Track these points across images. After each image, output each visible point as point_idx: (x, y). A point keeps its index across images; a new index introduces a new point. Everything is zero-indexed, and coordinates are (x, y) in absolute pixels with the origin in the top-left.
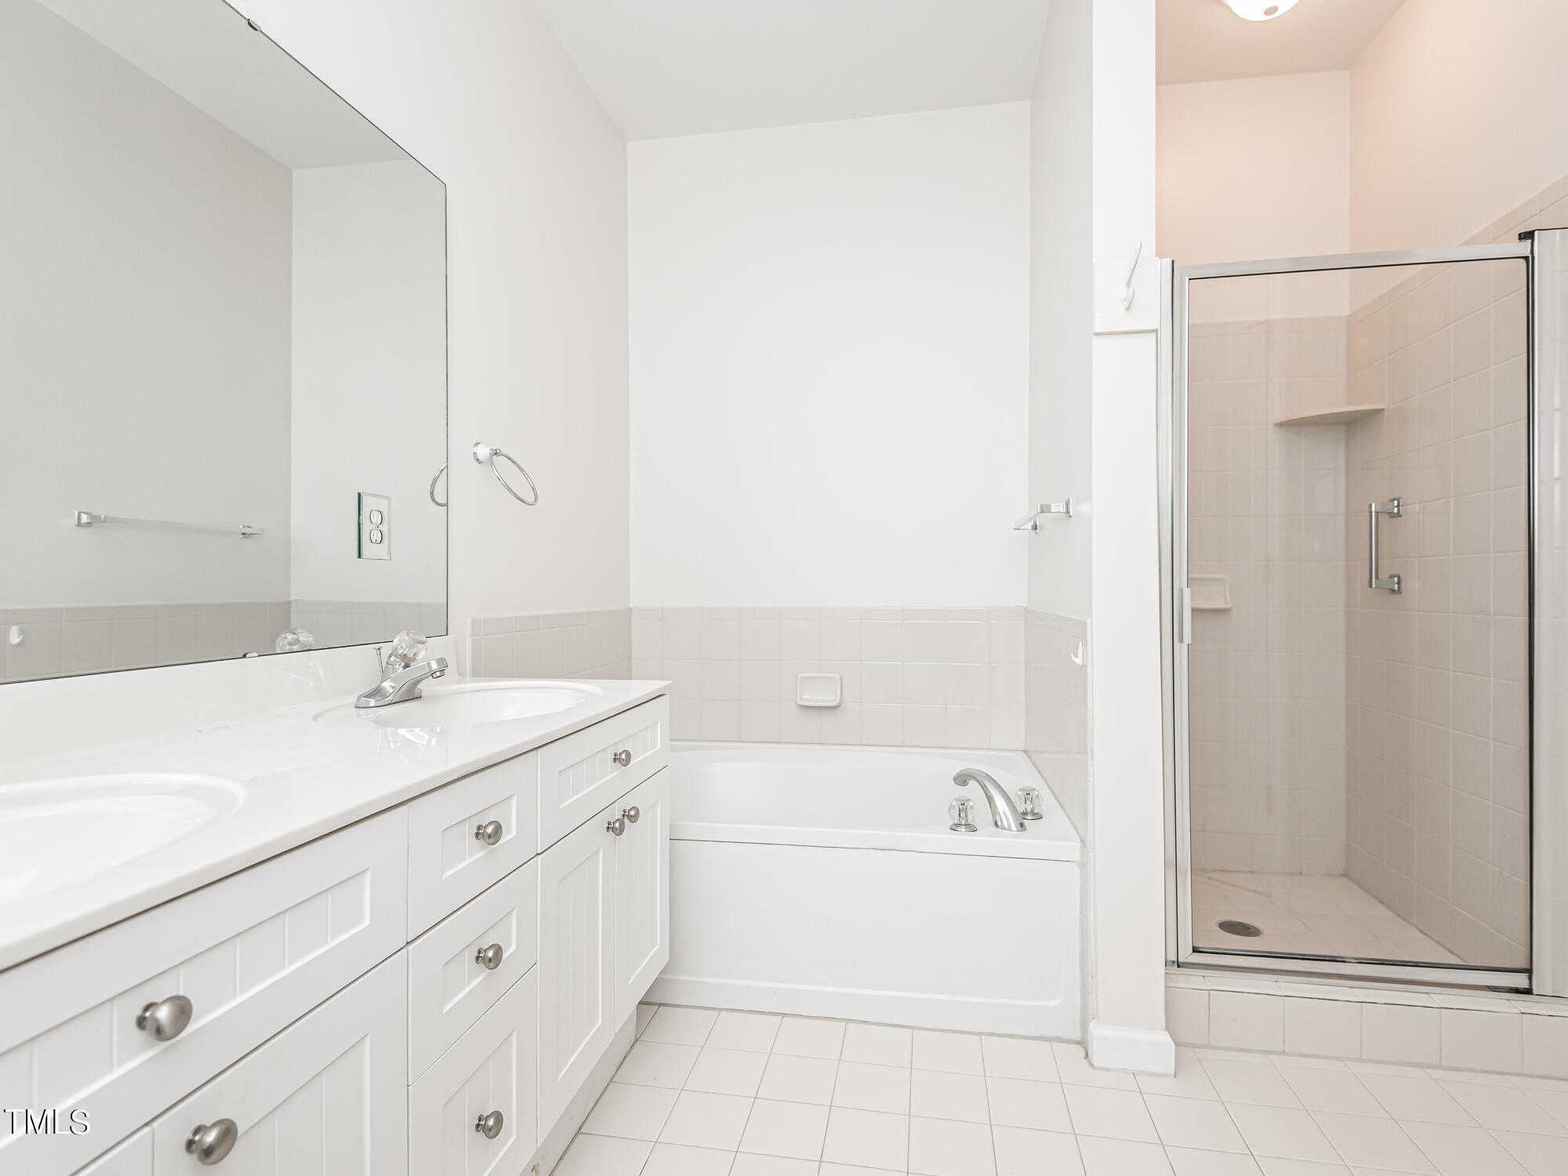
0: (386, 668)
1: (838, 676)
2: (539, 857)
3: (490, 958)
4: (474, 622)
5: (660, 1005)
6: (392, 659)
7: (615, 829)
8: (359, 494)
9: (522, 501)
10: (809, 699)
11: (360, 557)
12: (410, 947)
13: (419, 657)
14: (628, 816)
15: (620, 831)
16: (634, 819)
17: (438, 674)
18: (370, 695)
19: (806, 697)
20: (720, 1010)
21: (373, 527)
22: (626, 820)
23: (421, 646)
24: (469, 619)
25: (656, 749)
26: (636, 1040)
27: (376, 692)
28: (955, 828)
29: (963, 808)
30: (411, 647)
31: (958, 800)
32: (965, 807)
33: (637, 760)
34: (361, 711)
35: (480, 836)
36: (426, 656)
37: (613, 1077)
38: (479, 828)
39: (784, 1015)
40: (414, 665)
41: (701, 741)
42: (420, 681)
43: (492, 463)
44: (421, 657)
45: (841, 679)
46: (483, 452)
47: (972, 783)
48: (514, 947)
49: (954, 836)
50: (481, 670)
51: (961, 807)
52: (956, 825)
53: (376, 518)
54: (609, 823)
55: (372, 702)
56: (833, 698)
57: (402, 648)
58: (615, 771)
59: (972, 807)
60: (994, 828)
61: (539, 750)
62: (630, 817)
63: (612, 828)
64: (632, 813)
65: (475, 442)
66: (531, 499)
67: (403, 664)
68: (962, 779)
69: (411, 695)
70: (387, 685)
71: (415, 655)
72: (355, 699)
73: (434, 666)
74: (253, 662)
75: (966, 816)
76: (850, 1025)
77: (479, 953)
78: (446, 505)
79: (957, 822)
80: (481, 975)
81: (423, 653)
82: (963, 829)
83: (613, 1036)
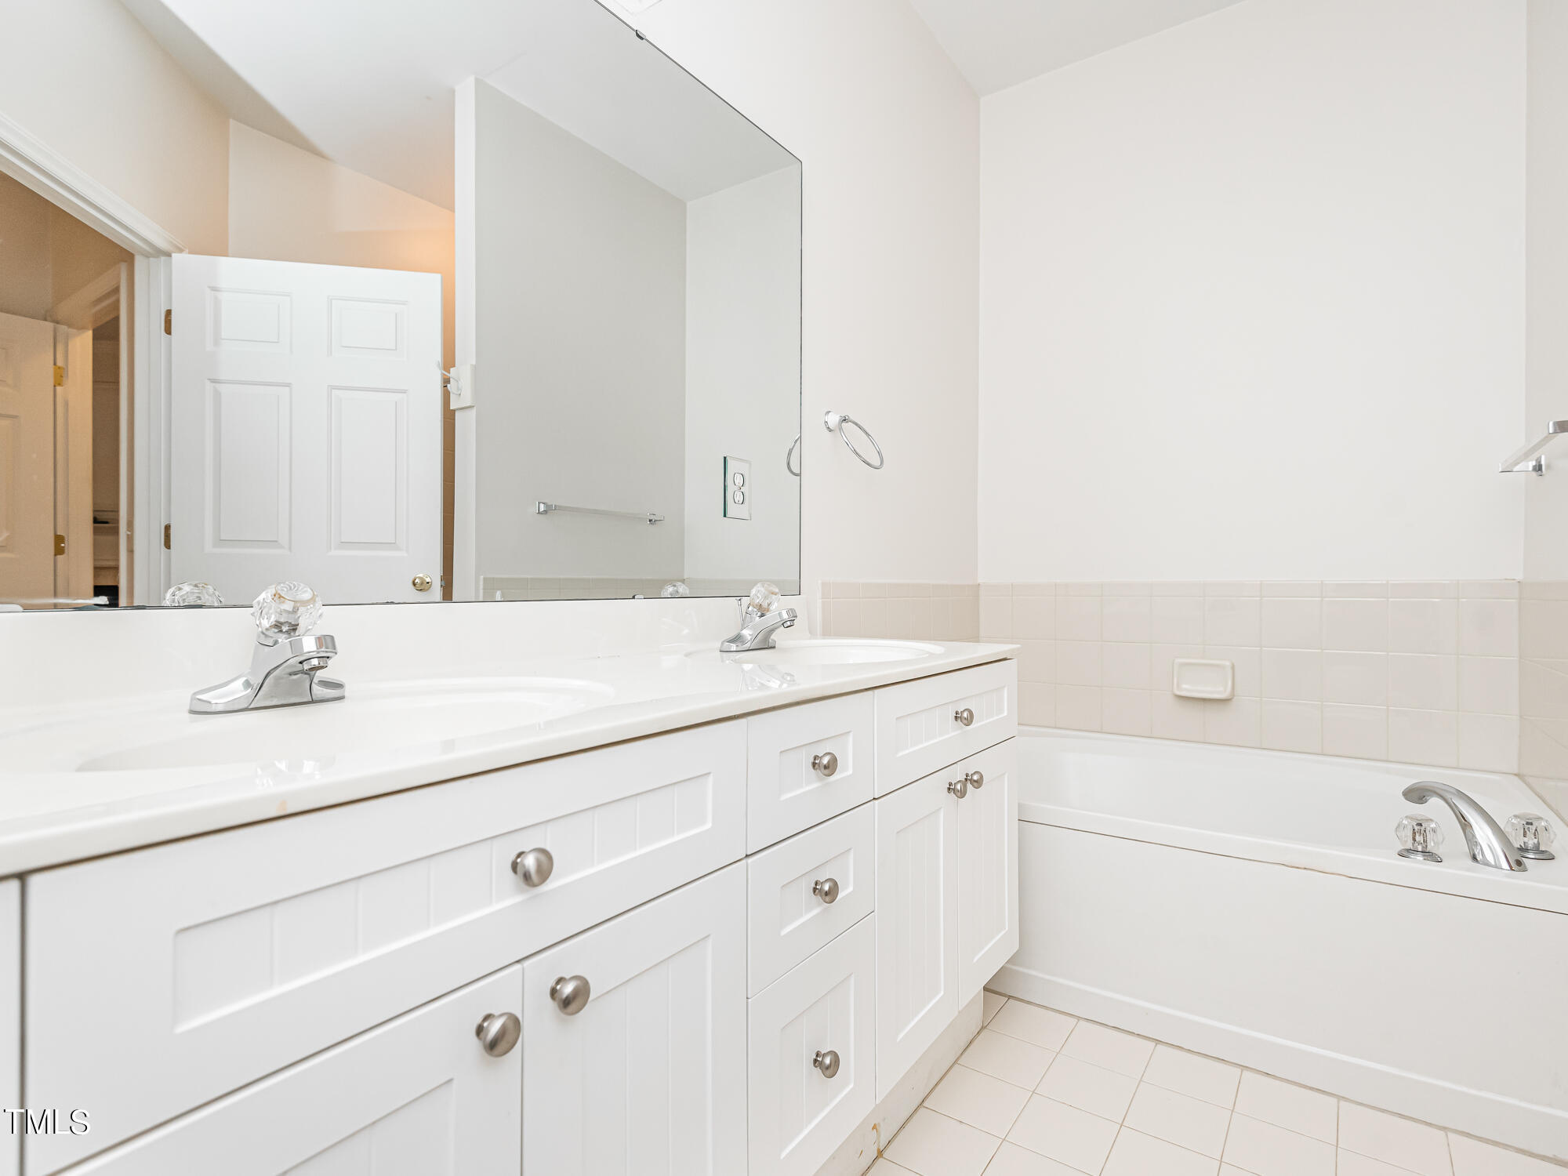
0: (746, 617)
1: (1228, 663)
2: (876, 802)
3: (827, 893)
4: (824, 584)
5: (1010, 997)
6: (750, 609)
7: (956, 790)
8: (725, 458)
9: (868, 464)
10: (1188, 689)
11: (725, 516)
12: (750, 860)
13: (773, 607)
14: (970, 780)
15: (962, 794)
16: (978, 783)
17: (789, 623)
18: (732, 641)
19: (1184, 686)
20: (1079, 1018)
21: (736, 488)
22: (969, 785)
23: (774, 597)
24: (820, 582)
25: (1001, 716)
26: (983, 1028)
27: (737, 639)
28: (1405, 854)
29: (1419, 828)
30: (766, 598)
31: (1411, 818)
32: (1423, 828)
33: (979, 724)
34: (725, 654)
35: (817, 766)
36: (779, 607)
37: (958, 1059)
38: (816, 758)
39: (1158, 1042)
40: (768, 615)
41: (1056, 728)
42: (772, 630)
43: (841, 429)
44: (774, 607)
45: (1233, 667)
46: (833, 419)
47: (1434, 801)
48: (851, 889)
49: (1403, 862)
50: (829, 630)
51: (1416, 828)
52: (1408, 850)
53: (739, 480)
54: (950, 784)
55: (734, 647)
56: (1221, 689)
57: (758, 598)
58: (955, 730)
59: (1434, 831)
60: (1470, 862)
61: (876, 691)
62: (973, 782)
63: (954, 789)
64: (975, 777)
65: (826, 411)
66: (877, 463)
67: (759, 614)
68: (1417, 794)
69: (765, 644)
70: (747, 633)
71: (769, 605)
72: (718, 645)
73: (785, 616)
74: (639, 603)
75: (1425, 841)
76: (1247, 1074)
77: (816, 884)
78: (799, 475)
79: (1409, 845)
80: (817, 909)
81: (776, 604)
82: (1420, 858)
83: (957, 1013)
